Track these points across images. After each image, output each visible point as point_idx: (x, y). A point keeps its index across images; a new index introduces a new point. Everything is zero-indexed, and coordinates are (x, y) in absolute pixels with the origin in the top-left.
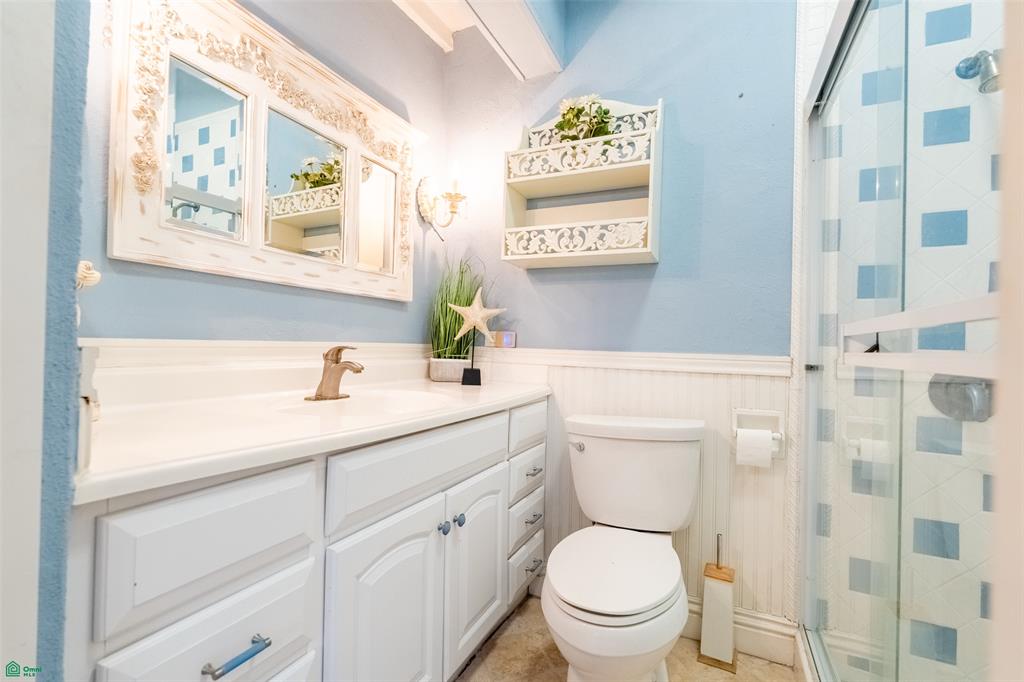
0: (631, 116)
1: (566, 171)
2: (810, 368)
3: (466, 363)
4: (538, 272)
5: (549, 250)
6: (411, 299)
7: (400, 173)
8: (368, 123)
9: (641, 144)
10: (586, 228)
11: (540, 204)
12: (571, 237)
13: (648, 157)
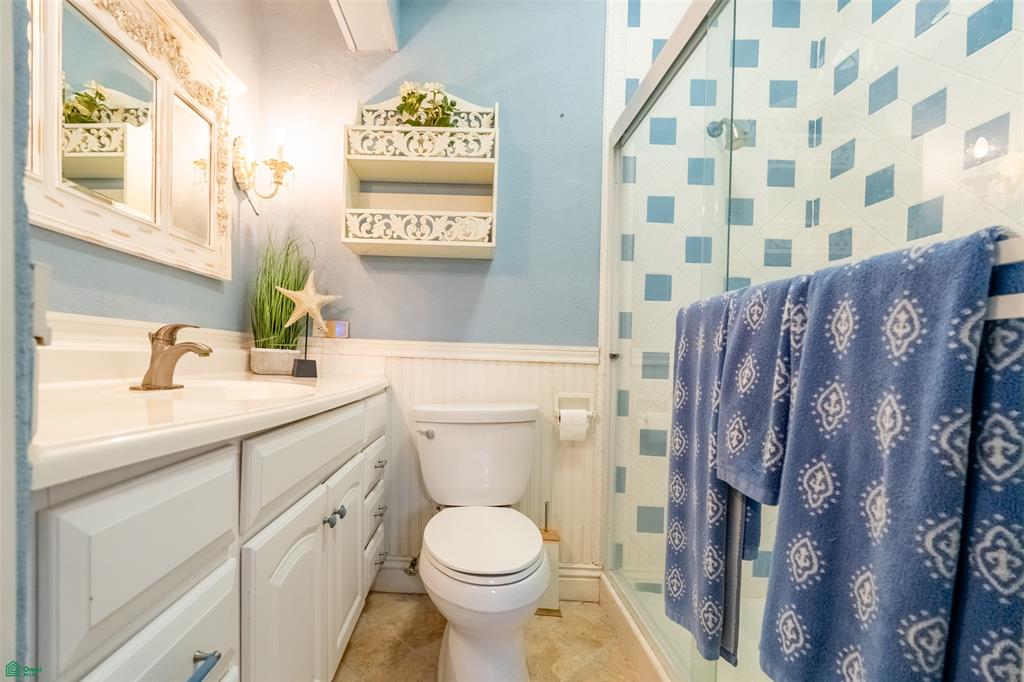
0: (468, 114)
1: (412, 157)
2: (614, 357)
3: (298, 353)
4: (374, 260)
5: (395, 236)
6: (230, 279)
7: (216, 125)
8: (182, 52)
9: (486, 142)
10: (434, 217)
11: (374, 187)
12: (419, 225)
13: (492, 156)
